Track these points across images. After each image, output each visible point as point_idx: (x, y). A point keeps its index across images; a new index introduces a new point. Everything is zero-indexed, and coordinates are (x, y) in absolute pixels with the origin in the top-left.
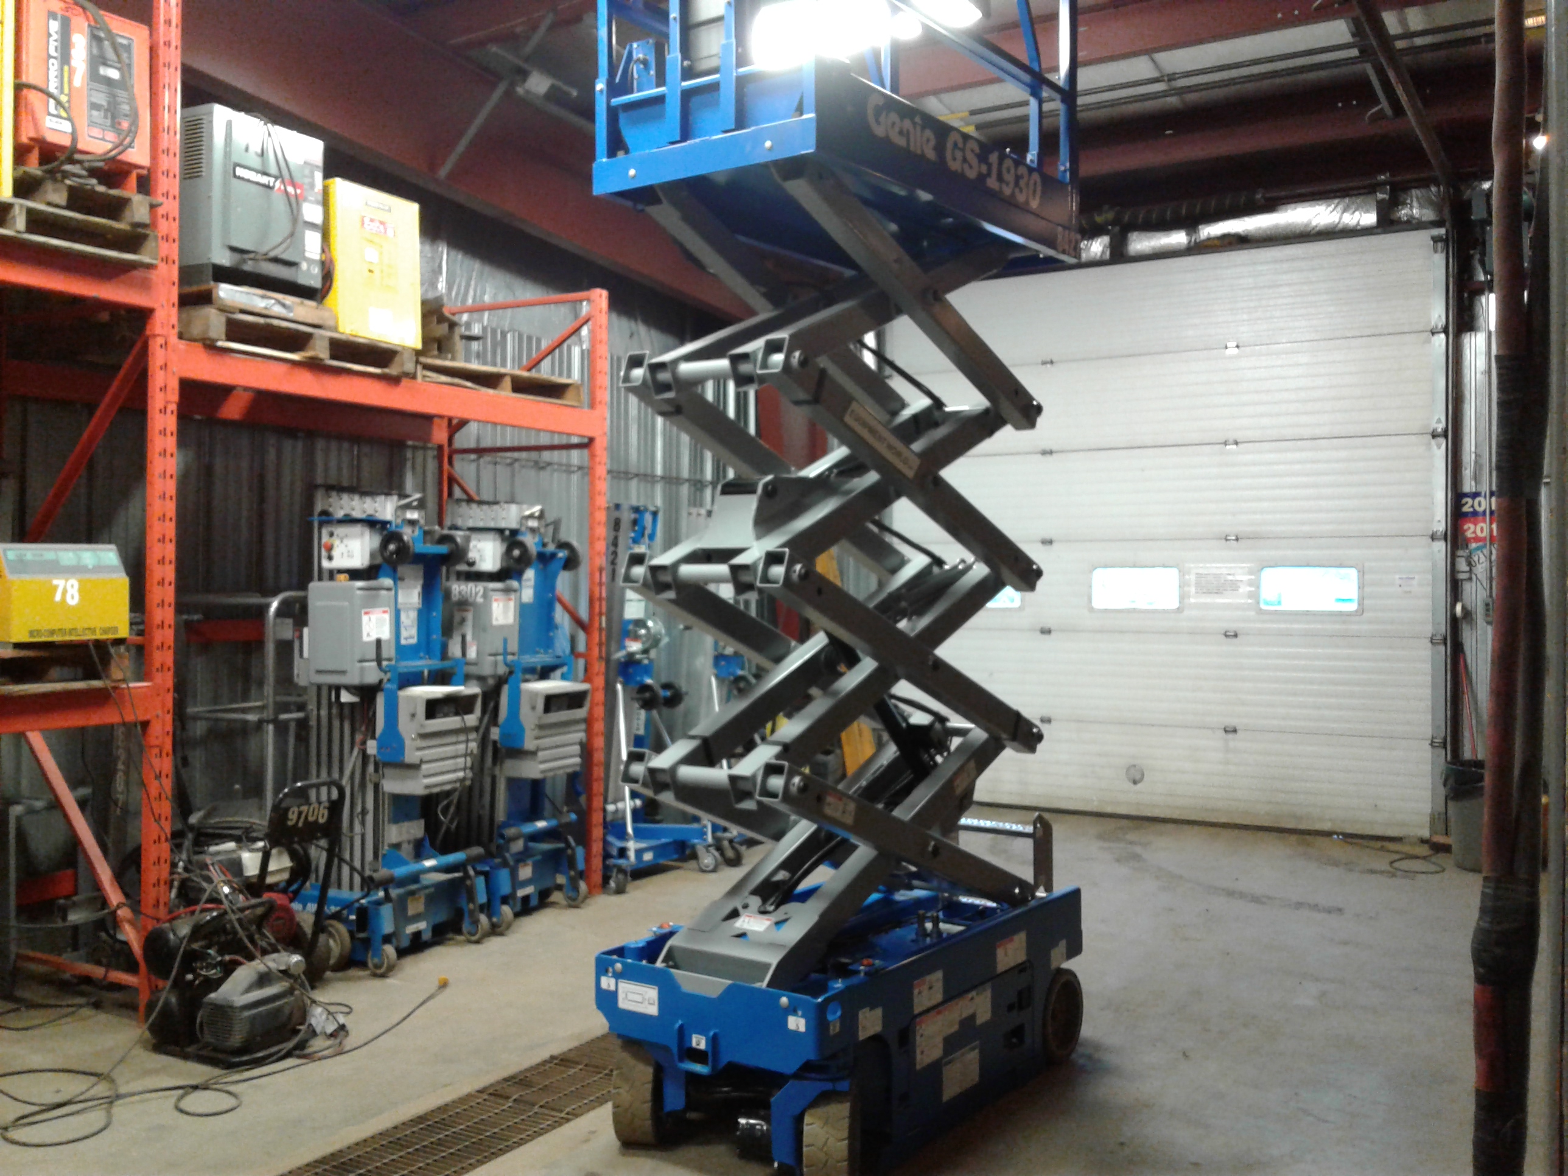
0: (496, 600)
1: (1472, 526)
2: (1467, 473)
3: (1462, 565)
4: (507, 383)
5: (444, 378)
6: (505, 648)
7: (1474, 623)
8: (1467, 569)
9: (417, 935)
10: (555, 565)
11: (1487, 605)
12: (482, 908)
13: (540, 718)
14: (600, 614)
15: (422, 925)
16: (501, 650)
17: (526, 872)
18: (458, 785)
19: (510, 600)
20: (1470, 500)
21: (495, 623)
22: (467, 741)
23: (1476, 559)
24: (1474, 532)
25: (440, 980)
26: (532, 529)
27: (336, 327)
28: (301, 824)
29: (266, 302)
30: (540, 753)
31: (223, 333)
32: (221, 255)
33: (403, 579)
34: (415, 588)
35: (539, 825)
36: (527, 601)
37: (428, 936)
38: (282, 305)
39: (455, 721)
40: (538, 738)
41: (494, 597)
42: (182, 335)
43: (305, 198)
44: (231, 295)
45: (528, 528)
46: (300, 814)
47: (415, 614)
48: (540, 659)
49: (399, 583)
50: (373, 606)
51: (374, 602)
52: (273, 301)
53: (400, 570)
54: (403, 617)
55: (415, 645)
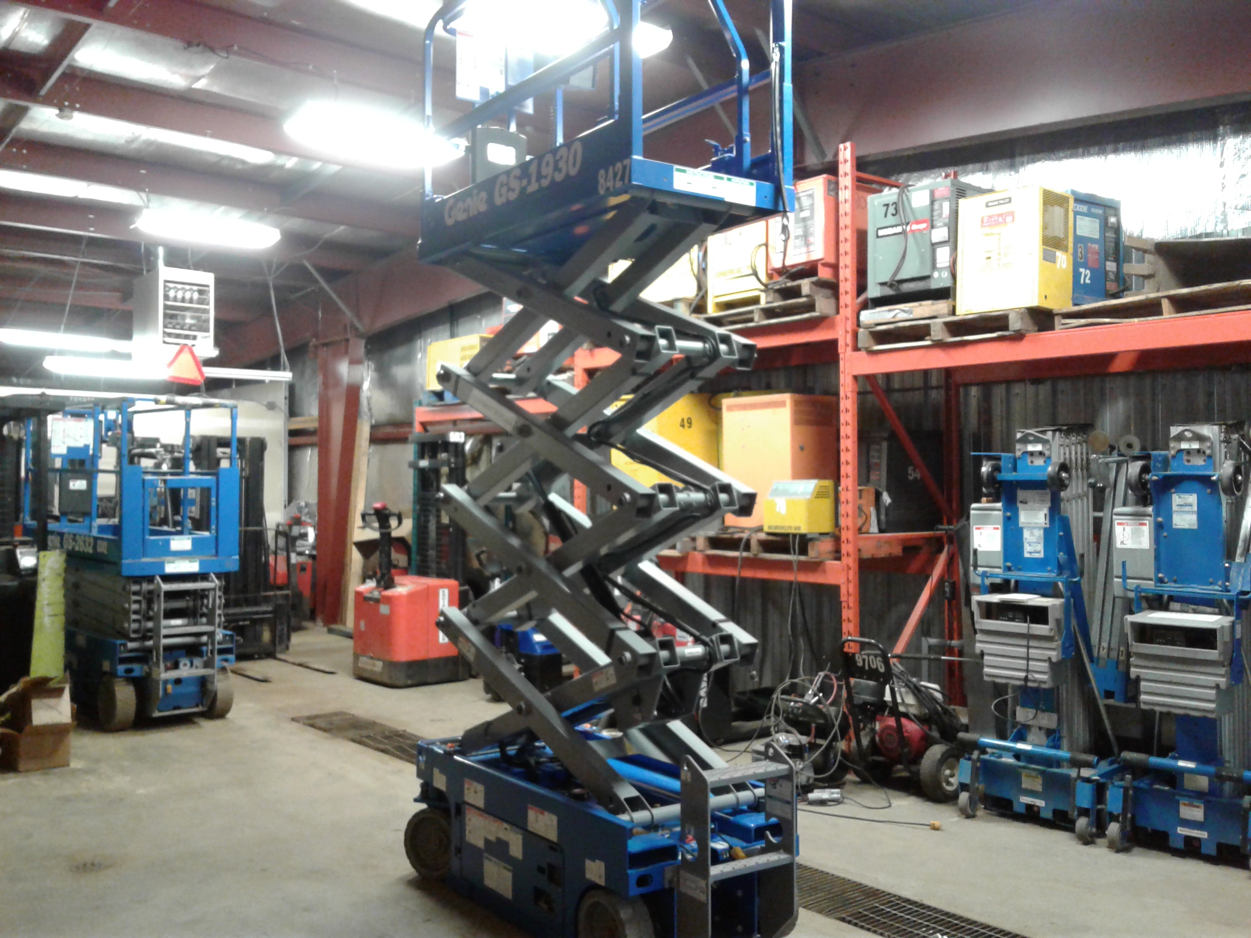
6: (1124, 572)
9: (1033, 808)
15: (1039, 802)
17: (1192, 812)
25: (937, 823)
26: (1189, 452)
27: (953, 312)
28: (867, 668)
29: (892, 314)
30: (1143, 684)
31: (872, 341)
32: (874, 291)
33: (1026, 503)
34: (1040, 510)
35: (1182, 763)
36: (1187, 526)
37: (1047, 814)
38: (904, 311)
39: (1019, 627)
40: (1137, 666)
41: (1116, 522)
42: (856, 349)
43: (932, 227)
44: (868, 316)
45: (1181, 451)
46: (864, 660)
47: (1042, 532)
48: (1196, 589)
49: (1020, 505)
50: (986, 524)
51: (984, 521)
52: (897, 311)
53: (1021, 494)
54: (1026, 534)
55: (1041, 559)
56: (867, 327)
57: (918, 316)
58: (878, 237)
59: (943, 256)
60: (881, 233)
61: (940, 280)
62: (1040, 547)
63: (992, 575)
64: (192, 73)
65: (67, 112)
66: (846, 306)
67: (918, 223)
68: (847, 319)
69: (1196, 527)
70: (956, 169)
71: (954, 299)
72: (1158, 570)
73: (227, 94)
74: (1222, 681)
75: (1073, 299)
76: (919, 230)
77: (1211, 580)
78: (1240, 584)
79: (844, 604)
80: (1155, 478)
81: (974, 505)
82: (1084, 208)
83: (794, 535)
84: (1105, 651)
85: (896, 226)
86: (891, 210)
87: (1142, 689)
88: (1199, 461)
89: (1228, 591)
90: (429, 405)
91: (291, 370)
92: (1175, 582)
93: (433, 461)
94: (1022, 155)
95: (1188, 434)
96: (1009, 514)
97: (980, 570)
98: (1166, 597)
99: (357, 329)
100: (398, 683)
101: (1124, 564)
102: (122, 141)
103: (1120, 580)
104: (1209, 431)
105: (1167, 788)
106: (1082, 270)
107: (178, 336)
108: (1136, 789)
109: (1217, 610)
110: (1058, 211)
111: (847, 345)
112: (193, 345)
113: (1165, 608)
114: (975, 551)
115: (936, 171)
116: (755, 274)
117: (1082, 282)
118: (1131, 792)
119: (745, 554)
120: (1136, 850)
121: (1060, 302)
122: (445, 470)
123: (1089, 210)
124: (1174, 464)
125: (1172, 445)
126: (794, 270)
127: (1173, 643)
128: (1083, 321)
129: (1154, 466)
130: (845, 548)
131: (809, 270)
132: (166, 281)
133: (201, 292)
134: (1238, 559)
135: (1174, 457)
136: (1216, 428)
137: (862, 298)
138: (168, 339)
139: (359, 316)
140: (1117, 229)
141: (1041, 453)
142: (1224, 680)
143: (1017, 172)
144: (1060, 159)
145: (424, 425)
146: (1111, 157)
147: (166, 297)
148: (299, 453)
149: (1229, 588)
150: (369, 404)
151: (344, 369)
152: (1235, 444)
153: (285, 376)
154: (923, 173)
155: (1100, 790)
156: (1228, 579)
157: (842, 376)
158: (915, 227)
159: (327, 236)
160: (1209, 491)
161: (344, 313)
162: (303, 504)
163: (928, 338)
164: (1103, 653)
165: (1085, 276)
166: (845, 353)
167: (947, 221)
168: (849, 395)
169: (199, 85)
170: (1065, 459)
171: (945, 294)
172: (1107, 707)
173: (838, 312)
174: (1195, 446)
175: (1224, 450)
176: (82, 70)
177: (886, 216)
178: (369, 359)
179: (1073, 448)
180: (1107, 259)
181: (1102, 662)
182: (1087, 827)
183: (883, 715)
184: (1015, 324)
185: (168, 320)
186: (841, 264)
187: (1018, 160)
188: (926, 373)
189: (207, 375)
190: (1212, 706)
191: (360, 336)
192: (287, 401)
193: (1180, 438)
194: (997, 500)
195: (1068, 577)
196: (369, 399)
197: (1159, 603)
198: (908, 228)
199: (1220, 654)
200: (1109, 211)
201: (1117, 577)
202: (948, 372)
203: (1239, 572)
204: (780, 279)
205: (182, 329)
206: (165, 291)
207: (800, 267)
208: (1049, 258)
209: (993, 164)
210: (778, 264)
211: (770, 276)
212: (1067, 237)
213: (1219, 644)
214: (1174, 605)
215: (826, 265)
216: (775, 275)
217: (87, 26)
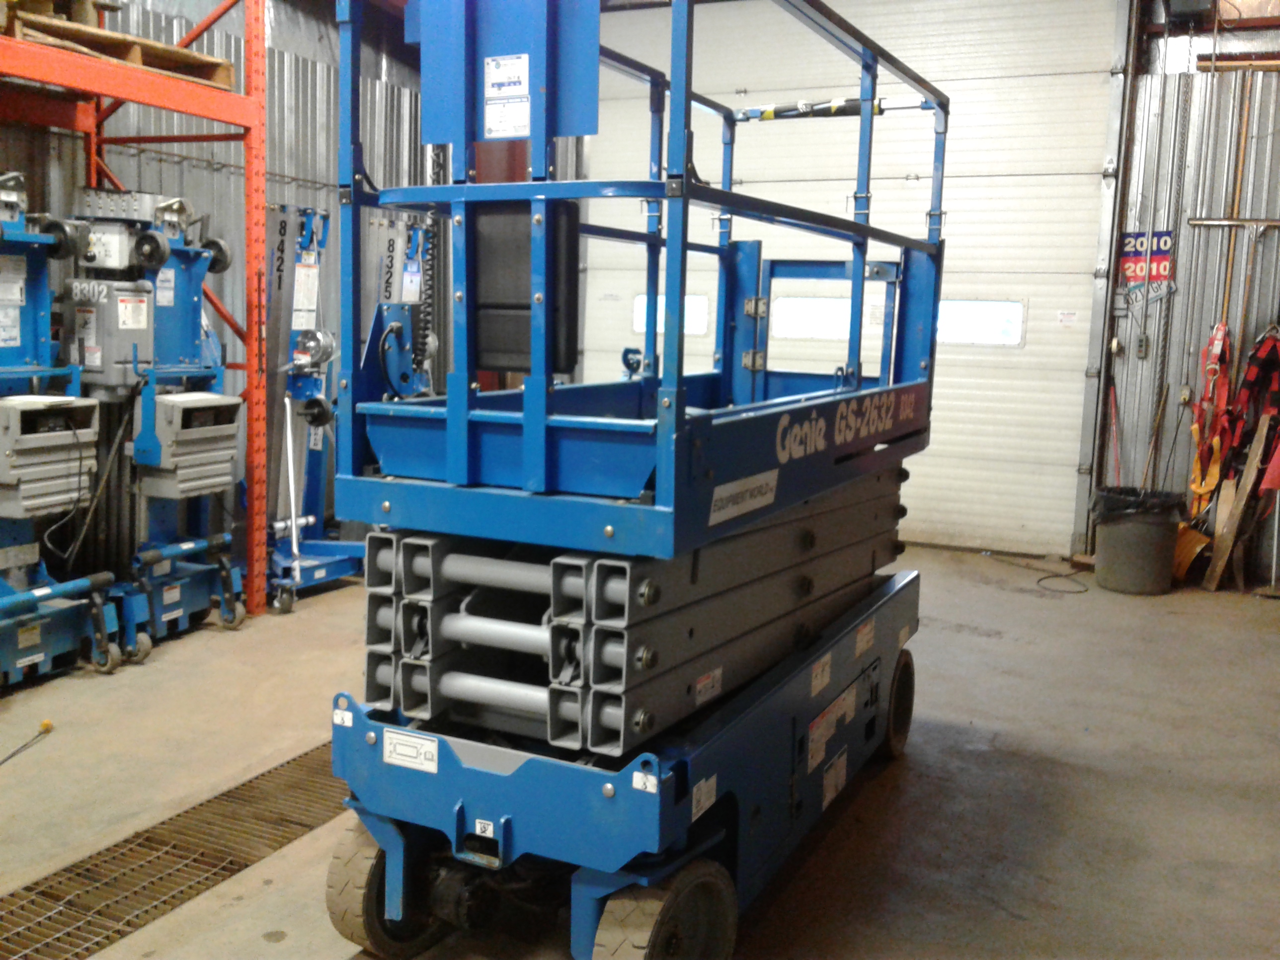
0: (122, 301)
1: (1132, 265)
2: (1133, 214)
3: (1120, 303)
4: (137, 53)
5: (51, 40)
6: (135, 356)
7: (1126, 358)
8: (1126, 306)
9: (33, 667)
10: (201, 267)
11: (1141, 341)
12: (111, 638)
13: (177, 434)
14: (260, 323)
15: (38, 658)
16: (130, 358)
17: (172, 595)
18: (71, 507)
19: (142, 301)
20: (1133, 241)
21: (121, 326)
22: (81, 459)
23: (1133, 297)
24: (1135, 271)
26: (169, 224)
30: (180, 472)
36: (166, 304)
37: (46, 668)
39: (63, 436)
40: (175, 456)
41: (119, 298)
45: (164, 222)
47: (17, 312)
55: (17, 348)
62: (16, 332)
87: (179, 478)
127: (205, 424)
156: (197, 356)
160: (183, 266)
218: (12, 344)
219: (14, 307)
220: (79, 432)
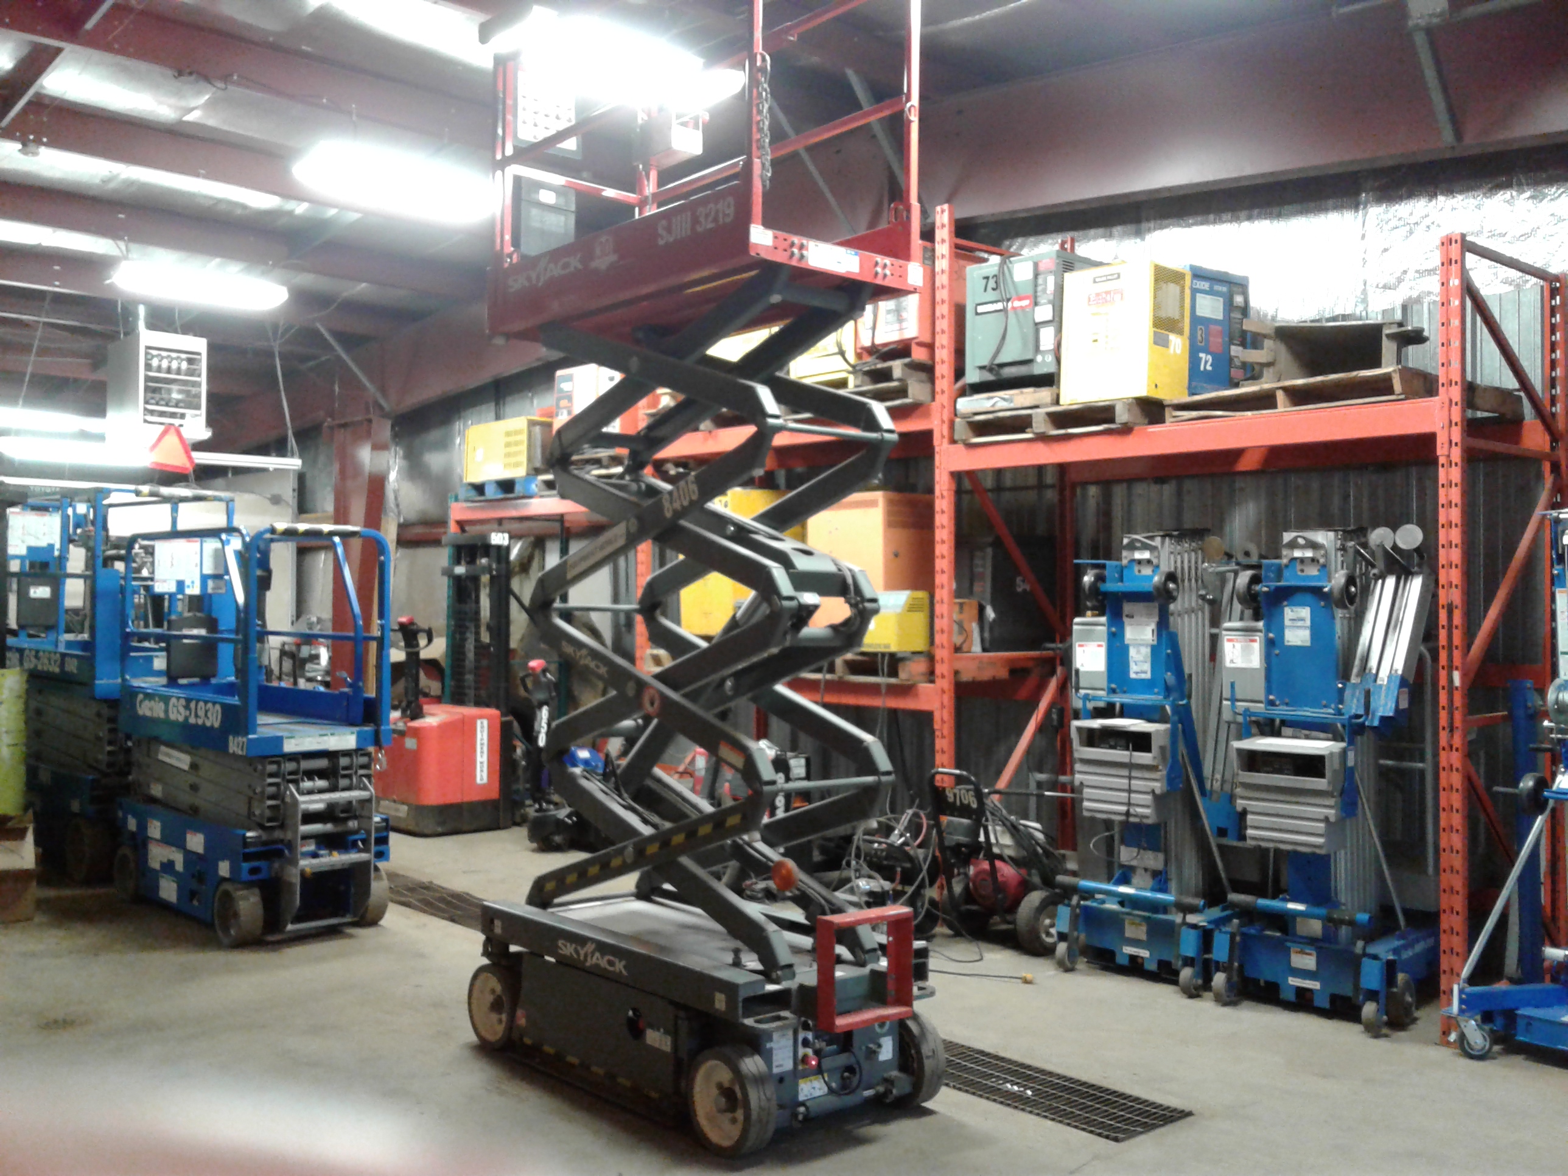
0: (1229, 640)
6: (1233, 694)
9: (1137, 959)
15: (1144, 953)
17: (1304, 960)
21: (1230, 665)
25: (1029, 976)
26: (1302, 560)
27: (1057, 402)
28: (958, 803)
29: (992, 402)
30: (1249, 817)
31: (970, 433)
32: (972, 376)
33: (1132, 617)
34: (1147, 625)
35: (1291, 906)
36: (1299, 643)
37: (1152, 966)
38: (1004, 399)
39: (1120, 755)
40: (1243, 798)
41: (1226, 638)
42: (953, 441)
43: (1036, 304)
44: (965, 405)
45: (1294, 559)
46: (955, 795)
47: (1149, 650)
48: (1308, 713)
49: (1125, 619)
50: (1087, 641)
51: (1087, 637)
52: (996, 399)
53: (1127, 608)
54: (1132, 652)
55: (1148, 680)
56: (964, 417)
57: (1019, 406)
58: (977, 314)
59: (1047, 338)
60: (980, 309)
61: (1043, 365)
62: (1147, 667)
63: (1095, 698)
64: (183, 103)
65: (32, 147)
66: (943, 392)
67: (1020, 299)
68: (943, 407)
69: (1308, 644)
70: (1075, 234)
71: (1059, 387)
72: (1269, 690)
73: (226, 128)
74: (1331, 813)
75: (1190, 387)
76: (1021, 307)
77: (1324, 702)
78: (1354, 706)
79: (937, 733)
80: (1265, 589)
81: (1077, 620)
82: (1205, 285)
83: (883, 655)
84: (1219, 783)
85: (996, 302)
86: (992, 283)
87: (1249, 823)
88: (1313, 571)
89: (1342, 714)
90: (467, 501)
91: (301, 457)
92: (1287, 704)
93: (472, 567)
94: (1148, 220)
95: (1301, 541)
96: (1114, 629)
97: (1082, 692)
98: (1278, 722)
99: (381, 408)
100: (426, 831)
101: (1232, 685)
102: (97, 181)
103: (1229, 703)
104: (1324, 537)
105: (1278, 934)
106: (1202, 355)
107: (162, 414)
108: (1243, 935)
109: (1330, 736)
110: (1173, 289)
111: (943, 437)
112: (181, 426)
113: (1277, 734)
114: (1077, 671)
115: (1054, 235)
116: (842, 353)
117: (1202, 368)
118: (1238, 939)
119: (829, 676)
120: (1246, 1004)
121: (1173, 391)
122: (485, 579)
123: (1211, 287)
124: (1286, 573)
125: (1285, 552)
126: (886, 349)
127: (1280, 771)
128: (1194, 414)
129: (1267, 577)
130: (939, 669)
131: (901, 350)
132: (148, 348)
133: (190, 361)
134: (1354, 680)
135: (1287, 566)
136: (1331, 534)
137: (960, 384)
138: (149, 418)
139: (383, 390)
140: (1245, 310)
141: (1149, 562)
142: (1333, 811)
143: (1143, 239)
144: (1189, 226)
145: (461, 524)
146: (1246, 225)
147: (148, 367)
148: (309, 558)
149: (1343, 711)
150: (396, 498)
151: (365, 455)
152: (1351, 551)
153: (294, 463)
154: (1040, 237)
155: (1206, 937)
156: (1341, 701)
157: (937, 472)
158: (1017, 304)
159: (345, 294)
160: (1322, 603)
161: (363, 388)
162: (314, 619)
163: (1028, 430)
164: (1217, 785)
165: (1206, 362)
166: (941, 445)
167: (1051, 297)
168: (945, 493)
169: (190, 117)
170: (1176, 568)
171: (1049, 380)
172: (1220, 847)
173: (933, 399)
174: (1309, 554)
175: (1340, 559)
176: (53, 99)
177: (985, 290)
178: (397, 444)
179: (1186, 556)
180: (1231, 342)
181: (1215, 796)
182: (1191, 979)
183: (978, 858)
184: (1122, 416)
185: (150, 395)
186: (937, 344)
187: (1144, 225)
188: (1040, 469)
189: (197, 461)
190: (1321, 840)
191: (385, 415)
192: (296, 494)
193: (1293, 545)
194: (1102, 614)
195: (1174, 700)
196: (396, 493)
197: (1270, 728)
198: (1010, 304)
199: (1329, 783)
200: (1235, 289)
201: (1227, 699)
202: (1062, 468)
203: (1353, 695)
204: (869, 359)
205: (167, 405)
206: (147, 359)
207: (892, 347)
208: (1160, 341)
209: (1117, 230)
210: (867, 343)
211: (859, 356)
212: (1183, 316)
213: (1328, 772)
214: (1286, 731)
215: (921, 344)
216: (865, 355)
217: (58, 51)
218: (1143, 676)
219: (1146, 645)
220: (1136, 754)
